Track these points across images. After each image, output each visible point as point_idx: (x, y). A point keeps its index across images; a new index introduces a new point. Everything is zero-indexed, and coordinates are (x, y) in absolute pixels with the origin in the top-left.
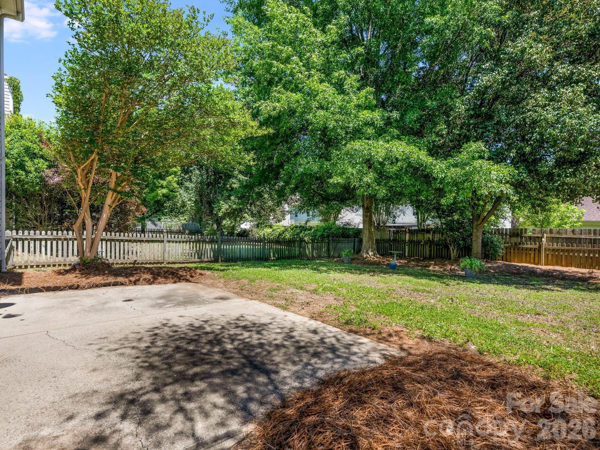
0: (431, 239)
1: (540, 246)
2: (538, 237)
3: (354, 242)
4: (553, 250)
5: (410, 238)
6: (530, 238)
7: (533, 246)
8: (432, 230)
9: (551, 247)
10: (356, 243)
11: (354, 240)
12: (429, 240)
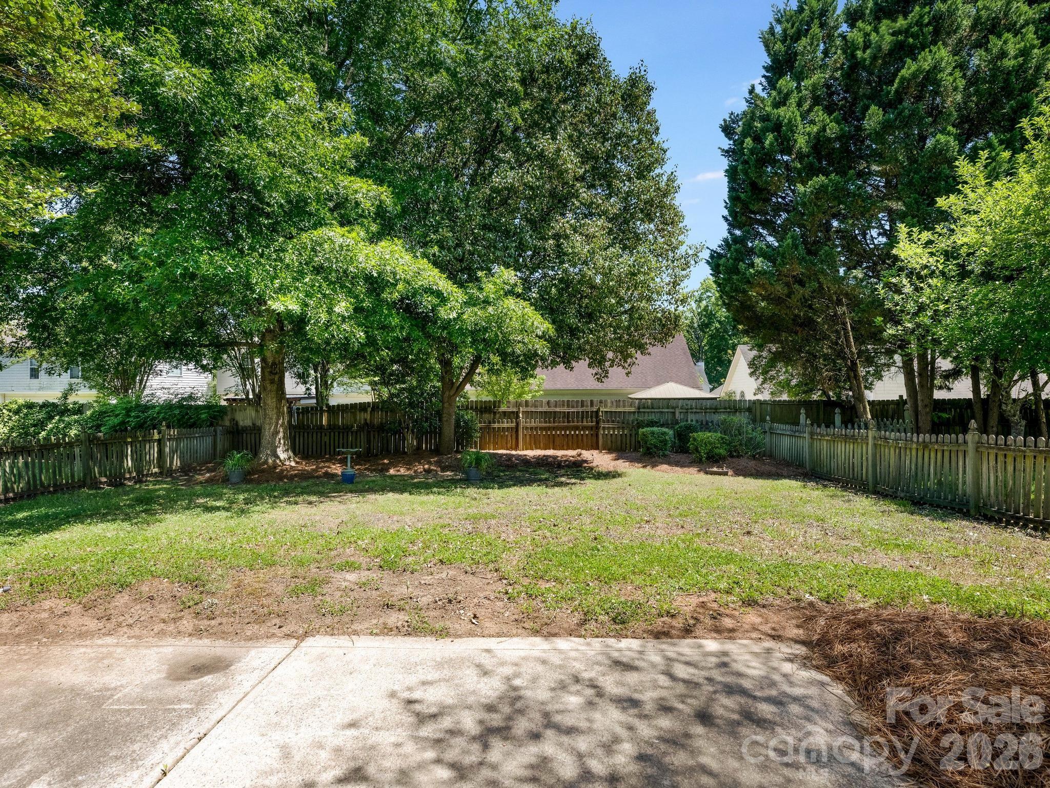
0: (368, 421)
1: (518, 424)
2: (513, 412)
3: (215, 435)
4: (531, 428)
5: (329, 420)
6: (504, 413)
7: (510, 425)
8: (369, 406)
9: (528, 425)
10: (219, 436)
11: (215, 431)
12: (366, 423)
